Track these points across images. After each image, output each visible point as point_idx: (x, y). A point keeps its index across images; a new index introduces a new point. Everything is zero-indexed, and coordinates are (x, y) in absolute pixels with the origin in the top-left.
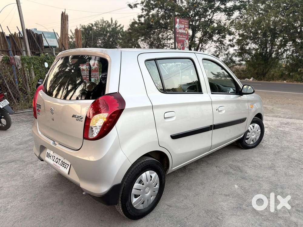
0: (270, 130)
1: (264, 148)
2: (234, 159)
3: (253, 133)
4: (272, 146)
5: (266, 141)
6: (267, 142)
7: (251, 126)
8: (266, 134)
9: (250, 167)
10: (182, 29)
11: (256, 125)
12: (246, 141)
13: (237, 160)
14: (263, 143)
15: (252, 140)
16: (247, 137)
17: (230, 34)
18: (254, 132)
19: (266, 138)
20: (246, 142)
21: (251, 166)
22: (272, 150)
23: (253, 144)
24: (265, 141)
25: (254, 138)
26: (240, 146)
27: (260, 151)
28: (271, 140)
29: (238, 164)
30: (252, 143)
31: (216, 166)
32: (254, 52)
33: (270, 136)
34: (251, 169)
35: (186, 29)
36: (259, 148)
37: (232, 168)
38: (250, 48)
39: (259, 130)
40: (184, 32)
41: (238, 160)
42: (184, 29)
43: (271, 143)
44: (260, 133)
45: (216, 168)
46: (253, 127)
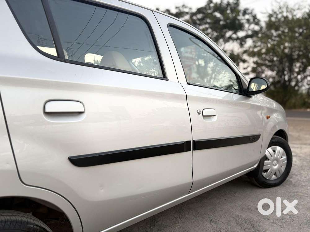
0: (301, 159)
1: (294, 186)
2: (244, 206)
3: (275, 162)
4: (307, 183)
5: (296, 175)
6: (299, 177)
7: (270, 149)
8: (295, 165)
9: (272, 221)
10: (189, 53)
11: (279, 149)
12: (264, 174)
13: (249, 207)
14: (291, 177)
15: (274, 173)
16: (265, 168)
17: (244, 61)
18: (277, 159)
19: (295, 170)
20: (265, 176)
21: (275, 221)
22: (307, 189)
23: (276, 180)
24: (294, 174)
25: (276, 169)
26: (255, 182)
27: (289, 191)
28: (304, 173)
29: (252, 215)
30: (274, 177)
31: (211, 220)
32: (271, 80)
33: (302, 168)
34: (275, 225)
35: (193, 53)
36: (287, 186)
37: (240, 225)
38: (266, 76)
39: (285, 157)
40: (191, 56)
41: (252, 208)
42: (191, 53)
43: (305, 177)
44: (286, 161)
45: (211, 224)
46: (274, 151)
